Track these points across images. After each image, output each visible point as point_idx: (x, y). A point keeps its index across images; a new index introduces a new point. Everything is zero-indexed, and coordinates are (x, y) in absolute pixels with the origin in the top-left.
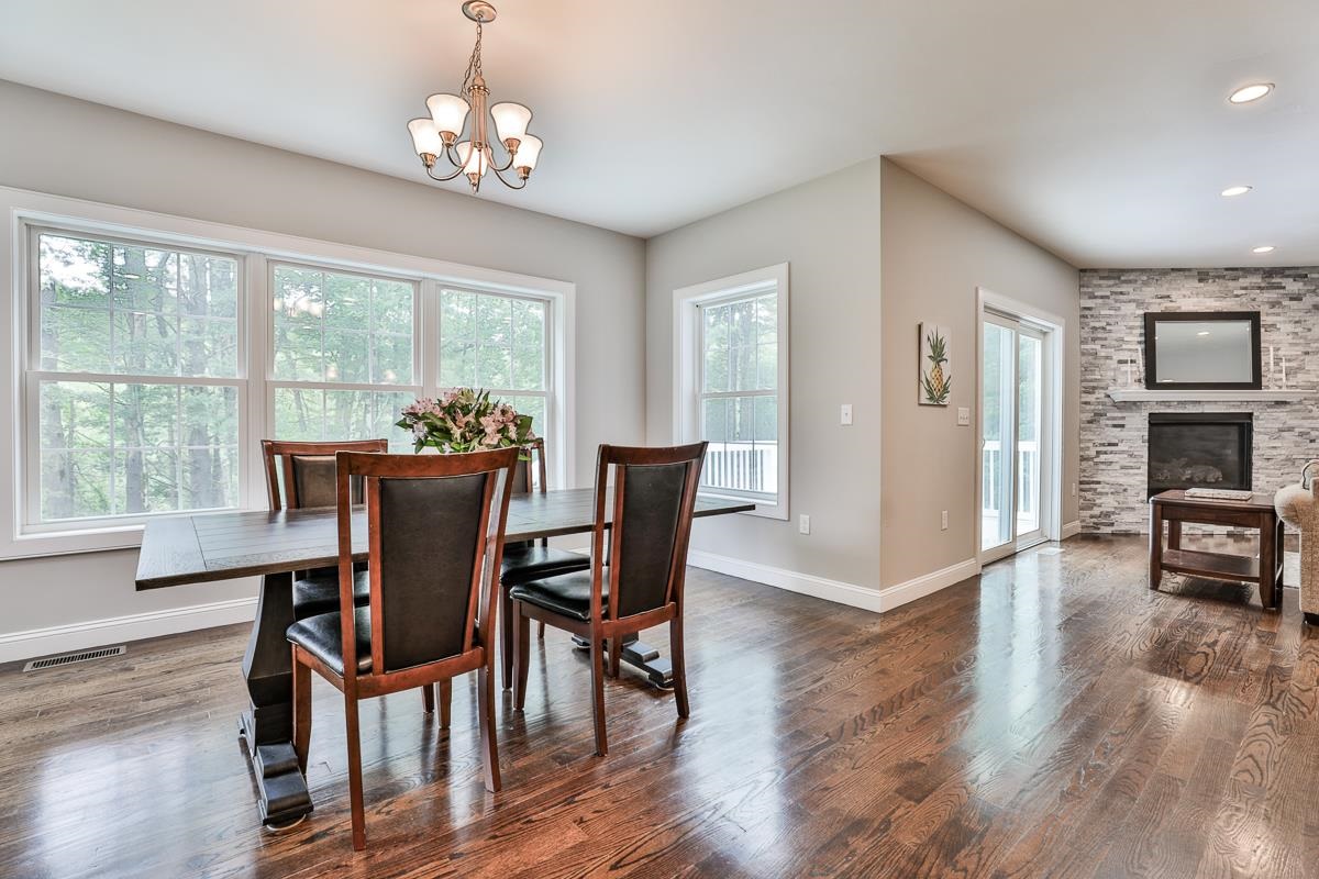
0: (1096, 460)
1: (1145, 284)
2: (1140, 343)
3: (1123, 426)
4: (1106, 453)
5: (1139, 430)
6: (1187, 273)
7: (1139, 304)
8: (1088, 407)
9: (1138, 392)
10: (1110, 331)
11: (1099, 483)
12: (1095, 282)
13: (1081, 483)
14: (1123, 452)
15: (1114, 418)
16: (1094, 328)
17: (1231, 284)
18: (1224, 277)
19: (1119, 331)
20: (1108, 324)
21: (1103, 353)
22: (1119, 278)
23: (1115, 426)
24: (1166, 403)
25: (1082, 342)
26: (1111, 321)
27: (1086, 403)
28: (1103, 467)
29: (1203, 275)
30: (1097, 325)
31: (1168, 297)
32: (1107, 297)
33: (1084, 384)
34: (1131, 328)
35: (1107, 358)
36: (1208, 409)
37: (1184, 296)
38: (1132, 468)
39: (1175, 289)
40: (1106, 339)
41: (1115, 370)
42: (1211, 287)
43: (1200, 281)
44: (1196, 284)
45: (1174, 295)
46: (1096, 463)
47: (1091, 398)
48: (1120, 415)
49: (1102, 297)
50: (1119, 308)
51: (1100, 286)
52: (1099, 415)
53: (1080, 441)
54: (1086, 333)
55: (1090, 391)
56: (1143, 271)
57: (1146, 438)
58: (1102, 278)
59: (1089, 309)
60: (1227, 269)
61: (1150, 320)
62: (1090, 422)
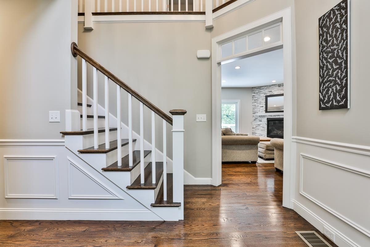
0: (256, 128)
1: (266, 89)
2: (264, 102)
4: (258, 127)
5: (265, 122)
6: (275, 85)
7: (265, 94)
9: (264, 113)
10: (258, 100)
11: (256, 133)
13: (253, 133)
14: (261, 127)
16: (255, 100)
19: (260, 100)
21: (257, 105)
22: (260, 88)
23: (260, 121)
24: (271, 116)
25: (253, 103)
26: (259, 98)
27: (253, 116)
28: (257, 130)
31: (271, 91)
32: (258, 93)
33: (253, 112)
34: (263, 99)
37: (275, 91)
38: (263, 130)
39: (273, 89)
40: (257, 102)
41: (259, 109)
42: (282, 88)
44: (278, 87)
45: (273, 91)
46: (256, 129)
47: (254, 115)
48: (260, 118)
50: (260, 95)
51: (256, 91)
52: (256, 119)
53: (252, 124)
54: (253, 101)
55: (254, 113)
56: (265, 86)
57: (267, 123)
58: (257, 89)
59: (254, 96)
61: (267, 97)
62: (254, 120)
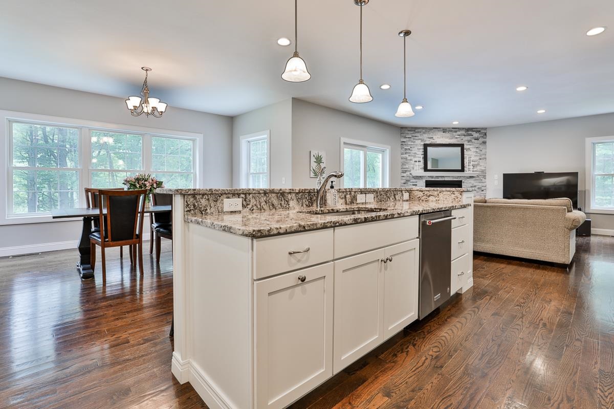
1: (424, 133)
2: (422, 154)
3: (416, 185)
5: (422, 186)
6: (439, 129)
7: (422, 140)
8: (404, 178)
9: (421, 172)
10: (412, 150)
12: (406, 132)
15: (413, 182)
16: (406, 149)
17: (454, 133)
18: (452, 131)
19: (415, 150)
20: (411, 148)
21: (409, 158)
22: (415, 131)
23: (413, 185)
24: (432, 177)
25: (402, 154)
26: (412, 146)
27: (403, 176)
29: (445, 130)
30: (407, 148)
31: (432, 138)
32: (411, 138)
33: (403, 170)
34: (419, 149)
35: (411, 160)
36: (446, 179)
37: (438, 138)
39: (436, 135)
40: (410, 153)
41: (413, 164)
42: (447, 134)
43: (444, 132)
44: (442, 133)
45: (434, 137)
47: (405, 175)
48: (415, 181)
49: (409, 138)
50: (414, 142)
51: (408, 134)
52: (408, 181)
54: (403, 151)
55: (404, 172)
56: (423, 128)
58: (409, 131)
59: (404, 142)
60: (453, 128)
61: (426, 146)
62: (404, 183)
